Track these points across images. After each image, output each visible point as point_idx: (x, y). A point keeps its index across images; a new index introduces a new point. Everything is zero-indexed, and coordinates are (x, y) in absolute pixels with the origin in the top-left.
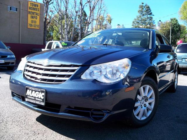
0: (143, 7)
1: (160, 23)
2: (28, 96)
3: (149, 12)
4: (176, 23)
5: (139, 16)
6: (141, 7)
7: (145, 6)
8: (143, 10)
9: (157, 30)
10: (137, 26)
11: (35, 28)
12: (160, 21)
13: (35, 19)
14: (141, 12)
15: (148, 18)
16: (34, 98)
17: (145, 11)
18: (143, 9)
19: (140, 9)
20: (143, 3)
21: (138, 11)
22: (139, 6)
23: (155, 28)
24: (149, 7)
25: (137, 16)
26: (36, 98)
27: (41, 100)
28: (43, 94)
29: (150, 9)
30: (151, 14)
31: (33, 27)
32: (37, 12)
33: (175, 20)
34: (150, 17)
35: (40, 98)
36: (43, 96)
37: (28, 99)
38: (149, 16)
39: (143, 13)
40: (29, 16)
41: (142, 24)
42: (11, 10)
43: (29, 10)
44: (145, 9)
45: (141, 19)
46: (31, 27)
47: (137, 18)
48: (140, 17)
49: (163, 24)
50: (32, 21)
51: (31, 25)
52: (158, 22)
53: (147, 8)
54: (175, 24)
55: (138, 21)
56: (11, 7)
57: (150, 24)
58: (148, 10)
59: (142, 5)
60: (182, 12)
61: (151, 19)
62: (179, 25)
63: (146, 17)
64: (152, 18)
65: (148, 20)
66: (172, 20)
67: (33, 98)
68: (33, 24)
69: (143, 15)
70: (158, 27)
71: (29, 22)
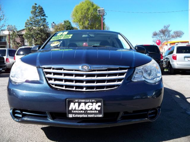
0: (36, 8)
1: (54, 24)
2: (74, 110)
3: (43, 13)
4: (69, 25)
5: (32, 17)
6: (34, 7)
7: (38, 7)
8: (36, 12)
9: (51, 31)
10: (31, 27)
12: (53, 23)
14: (34, 13)
15: (41, 19)
16: (84, 112)
17: (38, 12)
18: (36, 10)
19: (33, 10)
20: (36, 4)
21: (31, 12)
22: (32, 7)
23: (49, 29)
24: (42, 9)
25: (30, 17)
26: (87, 110)
27: (97, 112)
28: (100, 104)
29: (43, 11)
30: (44, 15)
33: (68, 23)
34: (44, 19)
35: (96, 110)
36: (99, 106)
37: (74, 115)
38: (42, 17)
39: (36, 14)
41: (35, 25)
44: (38, 10)
45: (34, 20)
47: (30, 19)
48: (34, 18)
49: (57, 26)
52: (52, 24)
53: (40, 9)
55: (31, 22)
57: (43, 26)
58: (41, 12)
59: (35, 6)
60: (74, 15)
61: (44, 21)
62: (72, 27)
63: (40, 19)
64: (45, 19)
65: (42, 21)
66: (65, 22)
67: (82, 112)
69: (37, 16)
70: (52, 29)
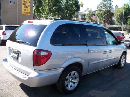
10: (101, 9)
11: (27, 14)
12: (117, 5)
13: (27, 9)
15: (108, 3)
25: (101, 2)
31: (26, 14)
32: (29, 4)
33: (127, 5)
40: (23, 6)
42: (11, 3)
43: (23, 3)
45: (103, 4)
46: (24, 14)
48: (103, 2)
50: (25, 10)
51: (24, 13)
54: (127, 8)
55: (101, 6)
56: (11, 2)
64: (111, 3)
65: (109, 5)
66: (125, 5)
68: (26, 12)
69: (105, 1)
71: (23, 11)
